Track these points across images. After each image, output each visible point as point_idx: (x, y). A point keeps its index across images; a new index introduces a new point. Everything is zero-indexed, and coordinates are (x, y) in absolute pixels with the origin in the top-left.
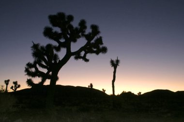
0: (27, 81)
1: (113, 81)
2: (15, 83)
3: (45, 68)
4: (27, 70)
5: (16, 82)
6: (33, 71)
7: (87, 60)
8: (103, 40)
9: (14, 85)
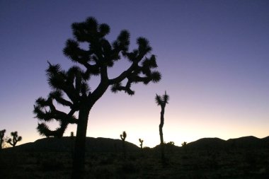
0: (38, 128)
1: (161, 126)
2: (14, 134)
3: (67, 105)
4: (37, 110)
5: (16, 133)
6: (48, 111)
7: (131, 93)
8: (156, 61)
9: (12, 138)
